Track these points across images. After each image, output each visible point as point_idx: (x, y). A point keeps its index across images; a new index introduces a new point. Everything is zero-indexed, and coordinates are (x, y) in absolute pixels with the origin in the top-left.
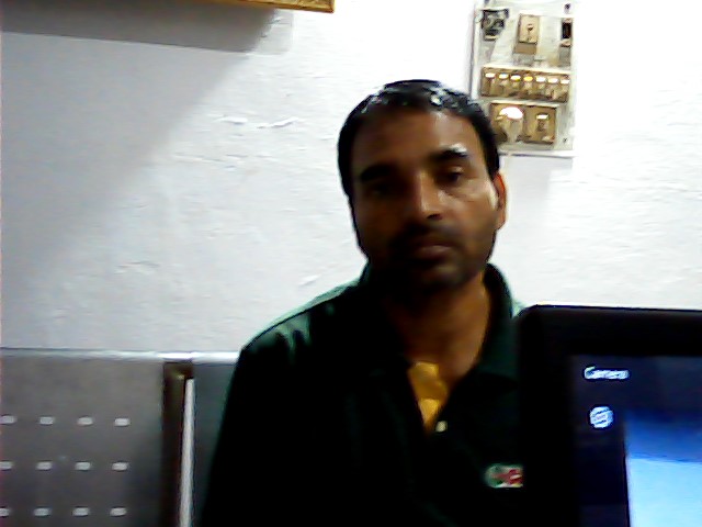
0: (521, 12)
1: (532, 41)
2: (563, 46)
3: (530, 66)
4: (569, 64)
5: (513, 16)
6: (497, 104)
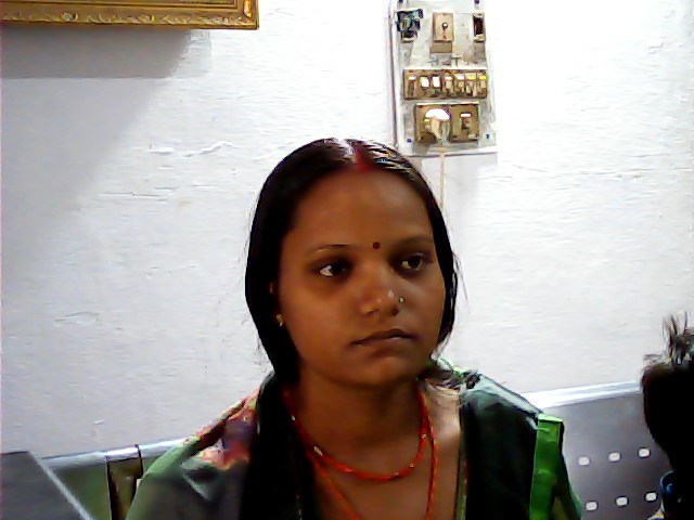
0: (434, 11)
1: (448, 39)
2: (477, 41)
3: (449, 65)
4: (485, 59)
5: (427, 16)
6: (421, 107)
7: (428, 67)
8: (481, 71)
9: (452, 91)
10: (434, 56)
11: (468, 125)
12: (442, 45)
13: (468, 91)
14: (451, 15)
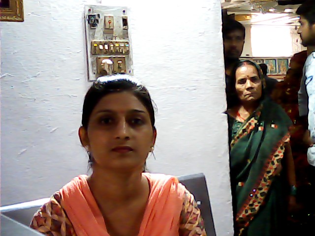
0: (105, 15)
1: (111, 28)
2: (124, 29)
3: (112, 39)
4: (128, 37)
5: (102, 17)
6: (100, 58)
7: (102, 40)
8: (127, 42)
9: (113, 51)
10: (105, 35)
11: (121, 67)
12: (108, 31)
13: (121, 51)
14: (112, 17)
